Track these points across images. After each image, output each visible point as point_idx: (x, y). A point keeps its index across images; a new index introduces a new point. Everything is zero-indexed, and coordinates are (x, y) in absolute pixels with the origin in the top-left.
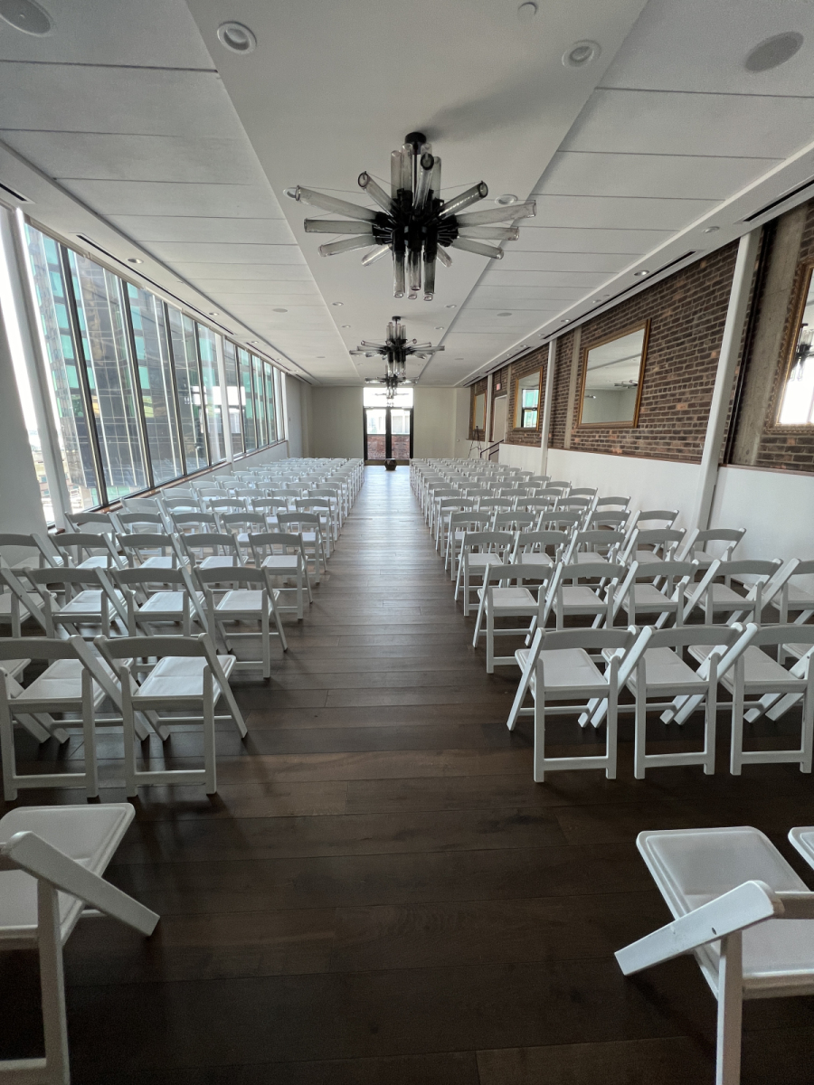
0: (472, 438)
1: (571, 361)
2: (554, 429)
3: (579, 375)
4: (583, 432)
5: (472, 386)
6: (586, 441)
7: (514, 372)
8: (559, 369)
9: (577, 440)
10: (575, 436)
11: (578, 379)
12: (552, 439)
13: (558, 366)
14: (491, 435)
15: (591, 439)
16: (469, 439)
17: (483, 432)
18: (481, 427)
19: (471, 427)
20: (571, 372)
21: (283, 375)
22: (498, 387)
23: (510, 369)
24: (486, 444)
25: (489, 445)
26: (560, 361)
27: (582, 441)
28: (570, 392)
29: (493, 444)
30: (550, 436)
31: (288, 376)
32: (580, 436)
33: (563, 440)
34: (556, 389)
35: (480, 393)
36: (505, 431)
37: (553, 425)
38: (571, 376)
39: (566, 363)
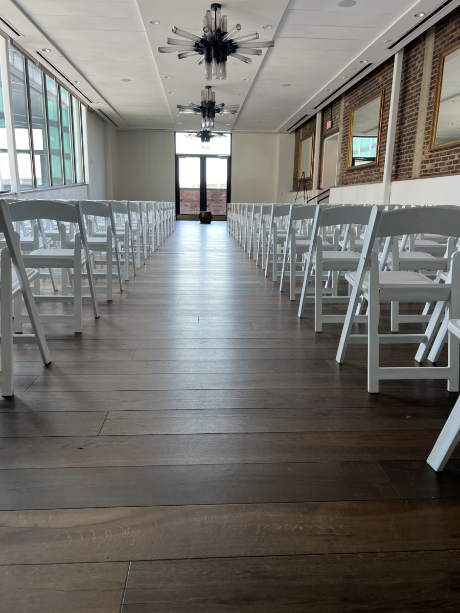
0: (296, 188)
1: (421, 75)
2: (398, 159)
3: (431, 89)
4: (437, 155)
5: (297, 130)
6: (441, 164)
7: (347, 104)
8: (405, 88)
9: (429, 166)
10: (427, 162)
11: (430, 94)
12: (396, 171)
13: (404, 84)
14: (319, 182)
15: (449, 161)
16: (294, 191)
17: (310, 180)
18: (308, 175)
19: (295, 178)
20: (422, 87)
21: (84, 108)
22: (329, 125)
23: (343, 102)
24: (314, 192)
25: (317, 192)
26: (406, 78)
27: (436, 165)
28: (420, 112)
29: (321, 191)
30: (394, 168)
31: (90, 111)
32: (432, 161)
33: (411, 169)
34: (402, 111)
35: (306, 137)
36: (337, 173)
37: (398, 155)
38: (422, 92)
39: (415, 78)
